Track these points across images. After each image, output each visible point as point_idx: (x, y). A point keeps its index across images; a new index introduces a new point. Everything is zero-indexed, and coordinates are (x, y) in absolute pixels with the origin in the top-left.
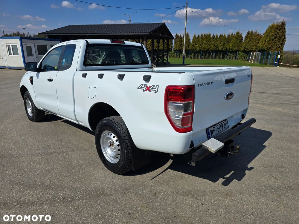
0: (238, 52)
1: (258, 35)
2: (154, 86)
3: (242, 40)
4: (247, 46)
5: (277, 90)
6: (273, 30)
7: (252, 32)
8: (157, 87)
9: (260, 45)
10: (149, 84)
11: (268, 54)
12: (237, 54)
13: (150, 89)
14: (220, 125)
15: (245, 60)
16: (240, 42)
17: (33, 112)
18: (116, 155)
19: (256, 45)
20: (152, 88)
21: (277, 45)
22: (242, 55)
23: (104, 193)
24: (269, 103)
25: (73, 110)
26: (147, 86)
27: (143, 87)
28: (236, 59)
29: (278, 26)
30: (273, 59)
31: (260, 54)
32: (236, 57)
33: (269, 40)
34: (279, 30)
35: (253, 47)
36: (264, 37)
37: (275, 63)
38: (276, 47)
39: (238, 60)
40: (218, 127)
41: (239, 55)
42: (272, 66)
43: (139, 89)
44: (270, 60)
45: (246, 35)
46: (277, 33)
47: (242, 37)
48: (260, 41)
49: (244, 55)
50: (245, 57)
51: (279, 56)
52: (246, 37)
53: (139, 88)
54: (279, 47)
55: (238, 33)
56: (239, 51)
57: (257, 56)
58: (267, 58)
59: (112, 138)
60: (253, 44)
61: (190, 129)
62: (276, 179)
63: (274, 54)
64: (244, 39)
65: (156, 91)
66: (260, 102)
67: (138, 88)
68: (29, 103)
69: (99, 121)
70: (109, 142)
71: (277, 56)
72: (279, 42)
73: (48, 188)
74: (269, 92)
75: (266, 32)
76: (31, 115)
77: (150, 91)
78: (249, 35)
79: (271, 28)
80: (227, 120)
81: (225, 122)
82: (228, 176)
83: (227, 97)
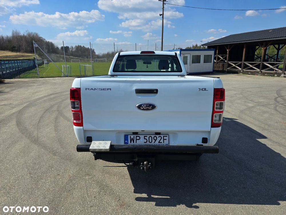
14: (150, 136)
61: (81, 125)
80: (168, 136)
81: (164, 136)
82: (156, 197)
83: (139, 107)
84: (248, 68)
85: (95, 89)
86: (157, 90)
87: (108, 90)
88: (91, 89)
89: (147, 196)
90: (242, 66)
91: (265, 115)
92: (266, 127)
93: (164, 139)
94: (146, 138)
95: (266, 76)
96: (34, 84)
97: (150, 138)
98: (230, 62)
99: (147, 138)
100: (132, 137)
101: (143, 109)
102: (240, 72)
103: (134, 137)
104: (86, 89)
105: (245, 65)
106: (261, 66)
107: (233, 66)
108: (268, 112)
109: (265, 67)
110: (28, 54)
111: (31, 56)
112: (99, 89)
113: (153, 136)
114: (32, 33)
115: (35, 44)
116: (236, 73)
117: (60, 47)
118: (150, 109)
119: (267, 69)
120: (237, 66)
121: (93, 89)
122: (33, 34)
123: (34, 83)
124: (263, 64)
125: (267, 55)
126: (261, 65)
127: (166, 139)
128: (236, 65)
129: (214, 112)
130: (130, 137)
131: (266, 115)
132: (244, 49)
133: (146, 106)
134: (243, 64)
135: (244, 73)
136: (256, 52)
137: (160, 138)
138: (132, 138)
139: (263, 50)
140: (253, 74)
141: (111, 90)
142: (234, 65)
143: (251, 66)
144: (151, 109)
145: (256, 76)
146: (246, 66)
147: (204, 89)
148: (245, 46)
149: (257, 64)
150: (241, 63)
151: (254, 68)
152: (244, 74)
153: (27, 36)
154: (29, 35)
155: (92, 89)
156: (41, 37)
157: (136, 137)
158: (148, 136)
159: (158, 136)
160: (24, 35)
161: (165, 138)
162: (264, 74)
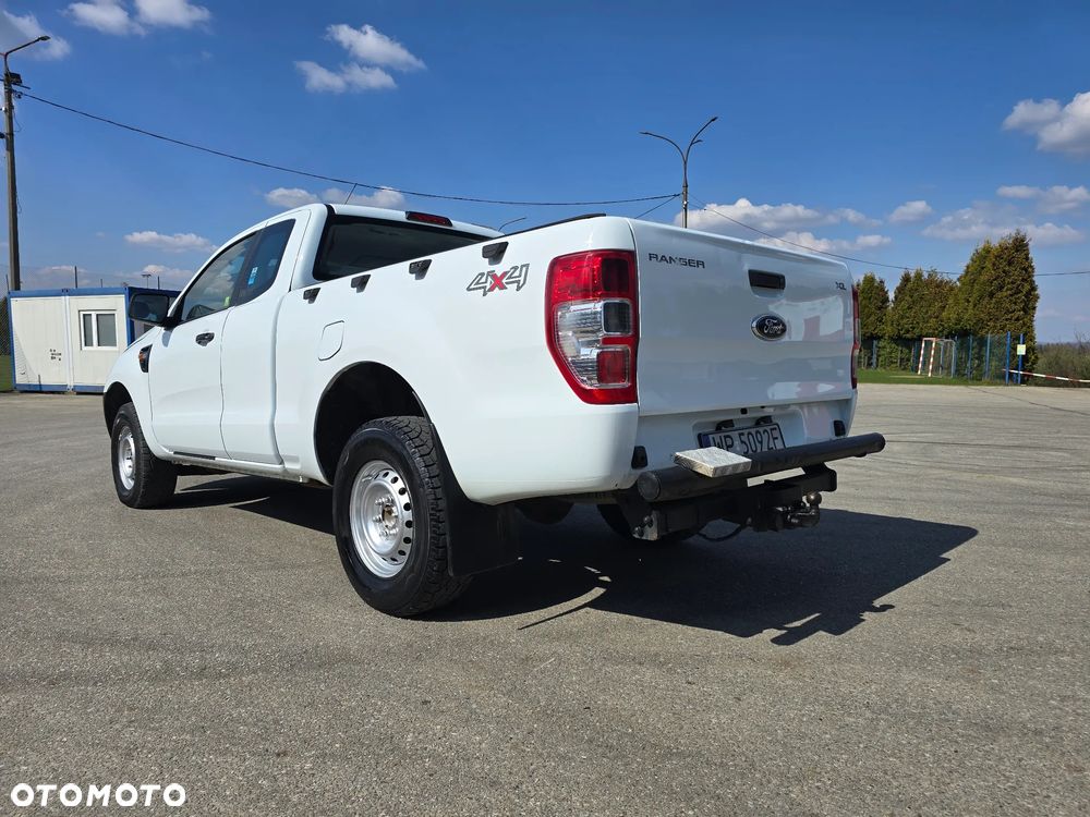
0: (875, 342)
1: (940, 285)
2: (515, 268)
3: (887, 300)
4: (905, 321)
5: (1013, 439)
6: (988, 265)
7: (919, 275)
8: (524, 269)
9: (950, 315)
10: (499, 269)
11: (982, 342)
12: (875, 350)
13: (504, 281)
14: (749, 433)
15: (904, 369)
16: (880, 308)
17: (136, 476)
18: (398, 545)
19: (937, 317)
20: (510, 277)
21: (1008, 312)
22: (891, 353)
23: (346, 658)
24: (977, 468)
25: (267, 422)
26: (494, 277)
27: (483, 280)
28: (870, 365)
29: (1003, 248)
30: (1000, 360)
31: (953, 345)
32: (870, 358)
33: (981, 297)
34: (1010, 264)
35: (927, 322)
36: (960, 289)
37: (1011, 374)
38: (1007, 320)
39: (878, 370)
40: (744, 438)
41: (882, 352)
42: (1000, 385)
43: (474, 289)
44: (991, 364)
45: (898, 284)
46: (1004, 272)
47: (886, 293)
48: (950, 301)
49: (899, 352)
50: (902, 359)
51: (1021, 350)
52: (900, 290)
53: (472, 287)
54: (1017, 319)
55: (870, 280)
56: (879, 338)
57: (945, 352)
58: (980, 357)
59: (388, 486)
60: (927, 312)
61: (628, 396)
62: (969, 630)
63: (1000, 344)
64: (891, 296)
65: (522, 283)
66: (946, 465)
67: (468, 289)
68: (127, 442)
69: (349, 437)
70: (379, 504)
71: (1015, 349)
72: (1015, 303)
73: (152, 647)
74: (982, 443)
75: (967, 272)
76: (128, 484)
77: (502, 287)
78: (909, 285)
79: (983, 258)
80: (777, 426)
81: (771, 430)
83: (761, 327)
86: (784, 279)
93: (774, 439)
100: (717, 438)
101: (768, 335)
103: (720, 438)
118: (778, 335)
121: (666, 260)
127: (777, 438)
130: (713, 439)
133: (773, 324)
137: (766, 434)
144: (780, 334)
147: (841, 286)
155: (664, 258)
157: (725, 437)
159: (761, 430)
161: (774, 434)
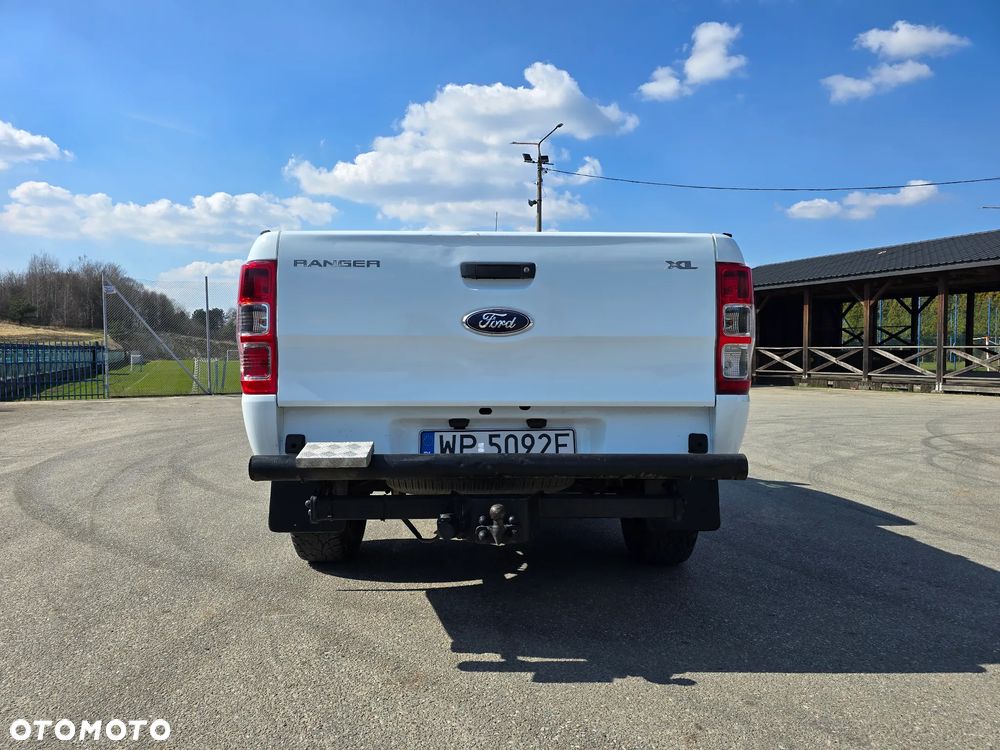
14: (511, 436)
61: (270, 388)
80: (571, 433)
81: (557, 436)
82: (535, 660)
83: (474, 322)
84: (825, 365)
85: (326, 262)
86: (532, 267)
87: (368, 266)
88: (312, 264)
89: (502, 657)
90: (805, 359)
91: (896, 475)
92: (905, 500)
93: (558, 446)
94: (494, 440)
95: (887, 390)
96: (90, 412)
97: (511, 441)
98: (763, 350)
99: (501, 441)
100: (448, 437)
101: (488, 330)
102: (801, 380)
103: (454, 437)
104: (296, 263)
105: (812, 360)
106: (865, 360)
107: (774, 362)
108: (906, 469)
109: (878, 362)
110: (75, 334)
111: (88, 337)
112: (341, 262)
113: (519, 435)
114: (98, 266)
115: (107, 284)
116: (789, 381)
117: (190, 311)
118: (509, 330)
119: (886, 368)
120: (786, 359)
121: (318, 264)
122: (102, 268)
123: (90, 409)
124: (871, 351)
125: (880, 329)
126: (865, 355)
127: (566, 445)
128: (785, 356)
129: (721, 339)
130: (441, 437)
131: (903, 475)
132: (806, 309)
133: (498, 318)
134: (805, 354)
135: (813, 383)
136: (844, 321)
137: (545, 440)
138: (448, 443)
139: (865, 309)
140: (841, 384)
141: (378, 266)
142: (777, 358)
143: (833, 359)
144: (513, 329)
145: (851, 392)
146: (816, 361)
147: (683, 265)
148: (806, 299)
149: (852, 353)
150: (801, 352)
151: (843, 364)
152: (813, 386)
153: (82, 274)
154: (89, 271)
155: (316, 263)
156: (129, 279)
157: (462, 437)
158: (504, 435)
159: (536, 434)
160: (70, 270)
161: (561, 440)
162: (877, 386)
